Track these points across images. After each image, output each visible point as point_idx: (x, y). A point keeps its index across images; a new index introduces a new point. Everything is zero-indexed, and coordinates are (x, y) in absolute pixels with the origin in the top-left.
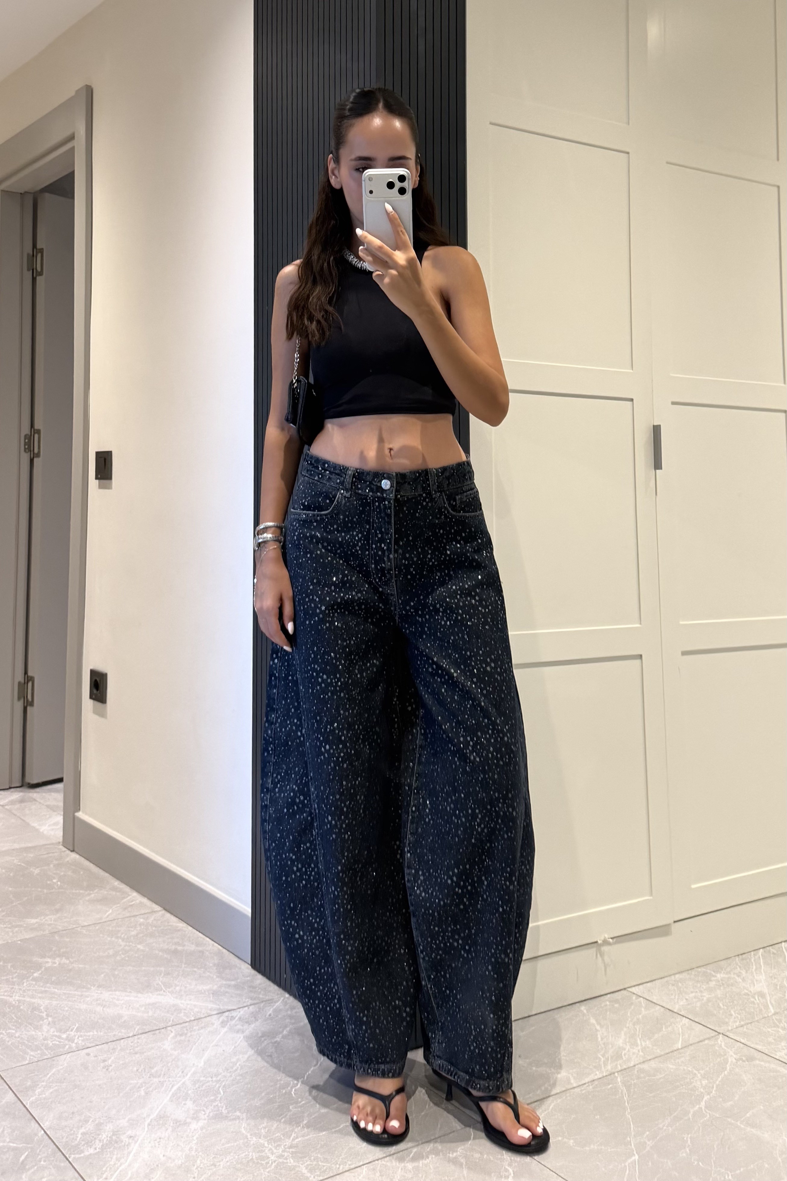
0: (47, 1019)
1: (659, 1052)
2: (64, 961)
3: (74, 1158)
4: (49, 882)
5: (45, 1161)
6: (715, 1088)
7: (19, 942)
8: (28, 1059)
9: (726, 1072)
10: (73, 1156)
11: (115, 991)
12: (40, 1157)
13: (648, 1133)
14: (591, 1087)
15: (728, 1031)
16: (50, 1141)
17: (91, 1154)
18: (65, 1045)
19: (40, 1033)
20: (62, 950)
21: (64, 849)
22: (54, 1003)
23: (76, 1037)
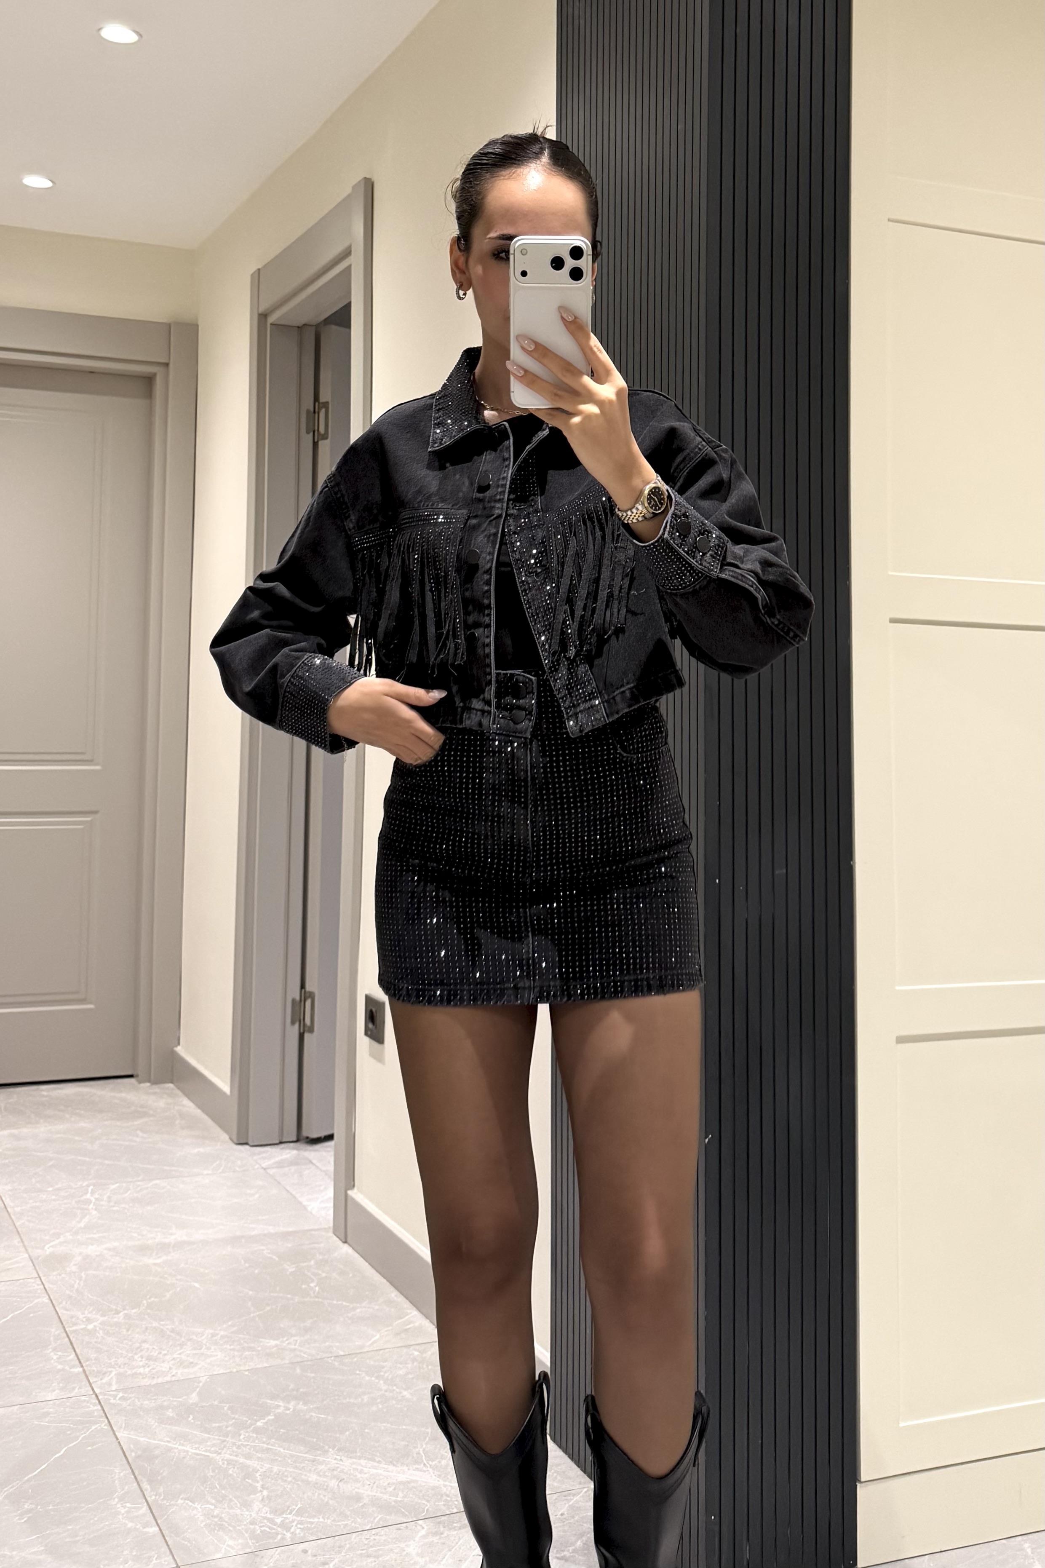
0: (261, 1491)
2: (301, 1406)
4: (304, 1286)
7: (247, 1373)
8: (223, 1550)
11: (360, 1458)
18: (277, 1534)
19: (247, 1513)
20: (301, 1390)
21: (333, 1238)
22: (276, 1469)
23: (294, 1524)
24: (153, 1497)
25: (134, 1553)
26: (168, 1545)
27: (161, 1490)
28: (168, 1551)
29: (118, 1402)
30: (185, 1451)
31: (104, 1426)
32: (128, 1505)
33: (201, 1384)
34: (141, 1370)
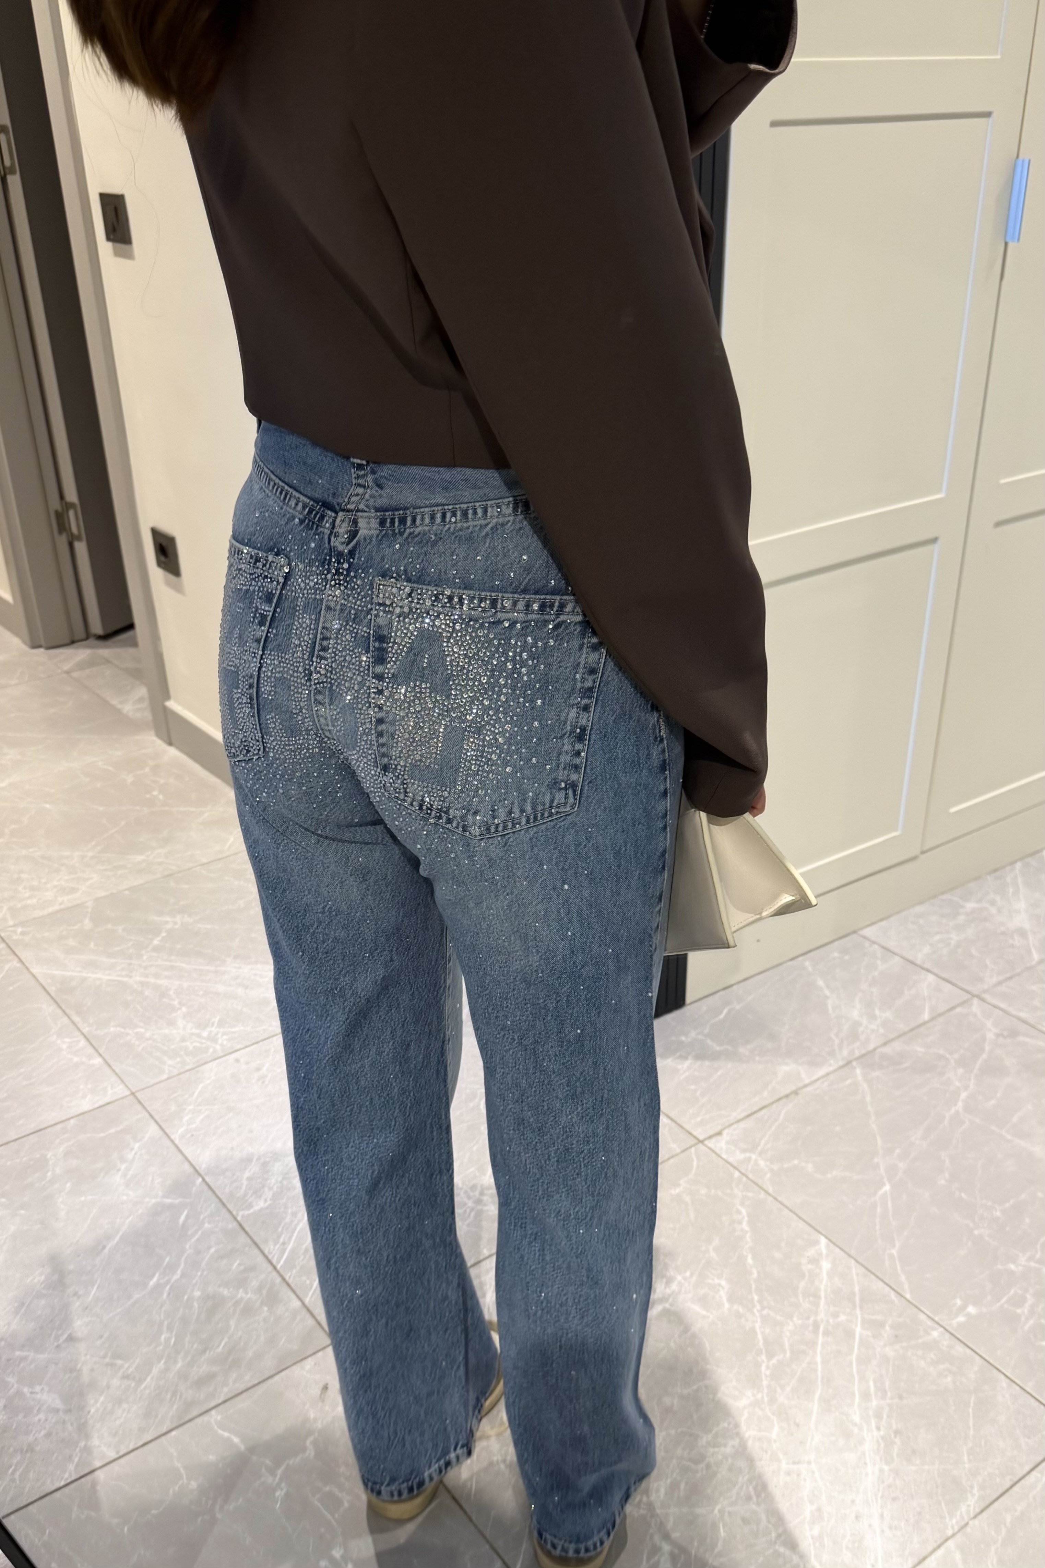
0: (180, 1009)
1: (902, 1027)
2: (187, 919)
3: (243, 1216)
4: (148, 796)
5: (209, 1223)
6: (972, 1081)
7: (127, 892)
8: (167, 1071)
9: (984, 1056)
10: (241, 1213)
12: (202, 1217)
13: (898, 1151)
14: (826, 1084)
15: (985, 991)
16: (210, 1193)
17: (261, 1210)
18: (208, 1048)
19: (175, 1031)
20: (182, 903)
21: (159, 742)
22: (186, 985)
23: (220, 1035)
24: (87, 1029)
25: (89, 1086)
26: (117, 1074)
27: (91, 1021)
28: (119, 1082)
29: (20, 937)
30: (99, 979)
31: (19, 965)
32: (67, 1040)
33: (90, 910)
34: (29, 902)
